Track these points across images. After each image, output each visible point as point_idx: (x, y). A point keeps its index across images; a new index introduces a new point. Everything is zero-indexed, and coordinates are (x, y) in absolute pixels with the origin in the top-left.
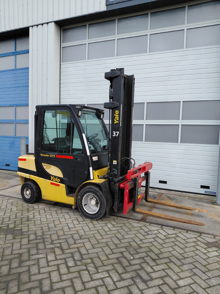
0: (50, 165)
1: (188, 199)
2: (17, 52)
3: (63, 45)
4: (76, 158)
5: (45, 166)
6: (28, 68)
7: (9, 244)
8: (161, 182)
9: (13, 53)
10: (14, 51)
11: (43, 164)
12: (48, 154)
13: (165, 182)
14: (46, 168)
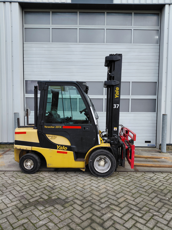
0: (55, 136)
1: (142, 151)
3: (26, 26)
4: (84, 128)
5: (50, 137)
7: (68, 213)
11: (47, 135)
12: (53, 126)
14: (51, 139)
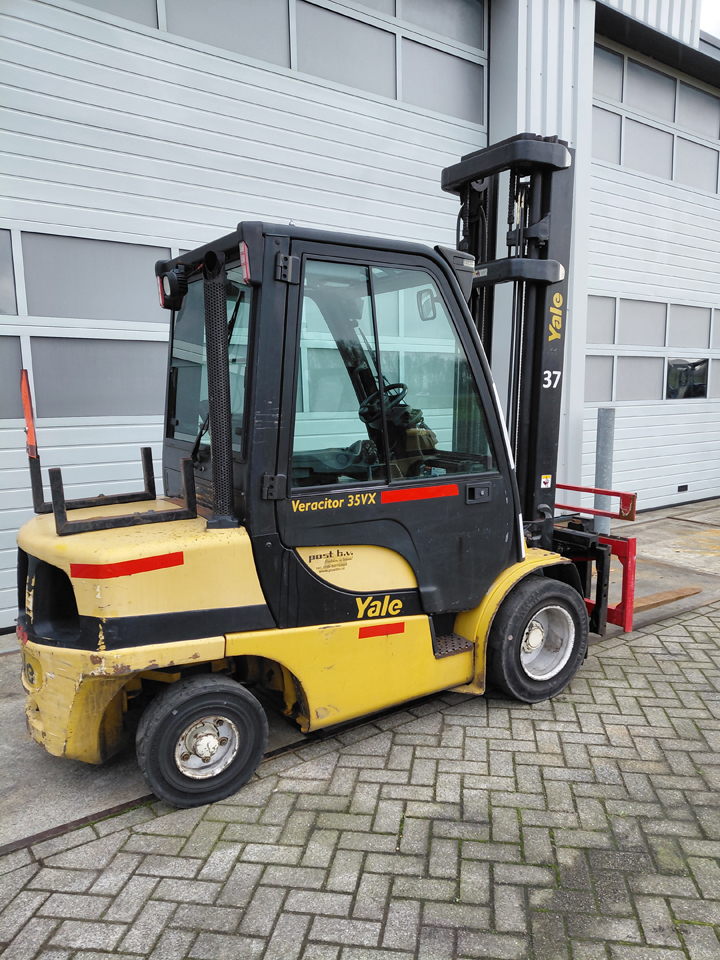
0: (343, 550)
4: (472, 491)
11: (304, 554)
12: (335, 497)
14: (327, 569)
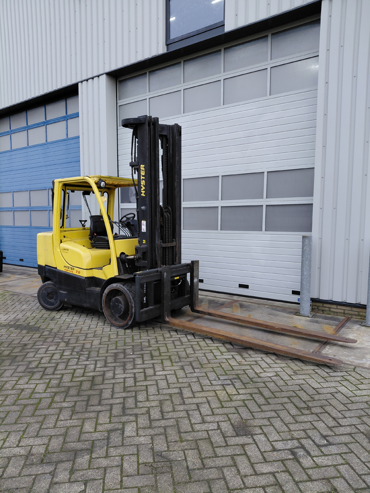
2: (68, 116)
3: (120, 103)
6: (78, 137)
8: (241, 286)
9: (64, 117)
10: (65, 115)
13: (247, 287)
